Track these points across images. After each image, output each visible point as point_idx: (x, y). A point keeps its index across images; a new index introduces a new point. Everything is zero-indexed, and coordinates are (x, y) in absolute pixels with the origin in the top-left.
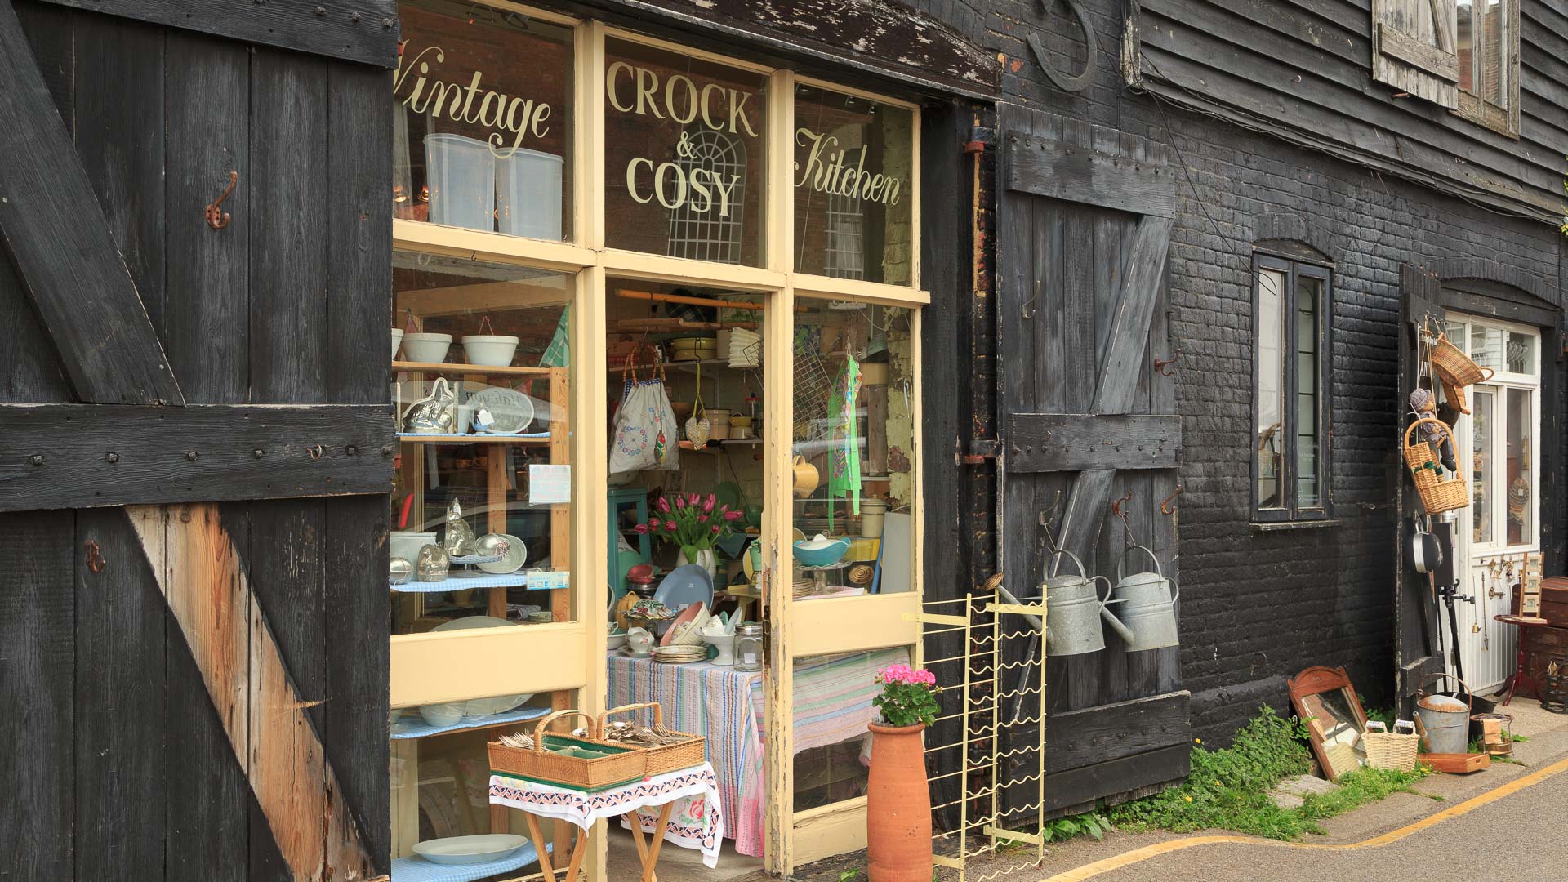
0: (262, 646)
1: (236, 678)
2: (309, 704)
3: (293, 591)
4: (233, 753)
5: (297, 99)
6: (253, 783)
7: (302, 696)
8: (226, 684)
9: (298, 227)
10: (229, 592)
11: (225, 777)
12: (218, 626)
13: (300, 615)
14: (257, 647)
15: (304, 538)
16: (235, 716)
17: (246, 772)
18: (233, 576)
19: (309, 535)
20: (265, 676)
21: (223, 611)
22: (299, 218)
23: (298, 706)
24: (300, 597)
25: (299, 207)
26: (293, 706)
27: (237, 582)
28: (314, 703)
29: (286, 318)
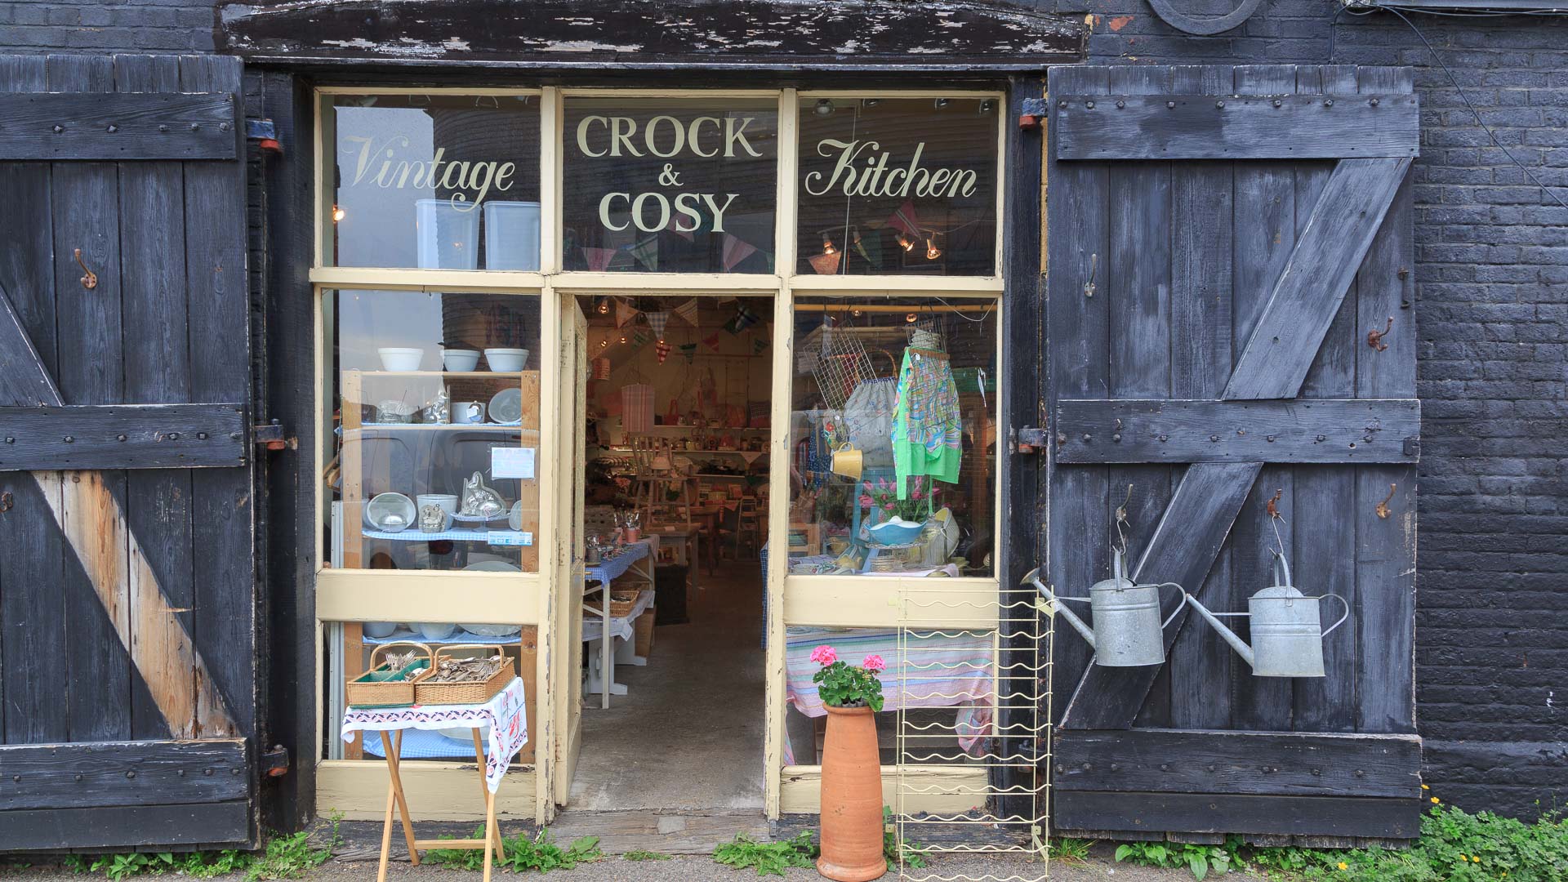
0: (140, 567)
1: (118, 588)
2: (179, 610)
3: (165, 532)
4: (118, 637)
5: (157, 193)
6: (134, 658)
7: (174, 603)
8: (110, 589)
9: (161, 282)
10: (111, 530)
11: (111, 651)
12: (103, 551)
13: (170, 548)
14: (135, 568)
15: (173, 496)
16: (118, 613)
17: (127, 649)
18: (114, 521)
19: (178, 495)
20: (141, 589)
21: (106, 541)
22: (162, 275)
23: (171, 611)
24: (171, 536)
25: (161, 268)
26: (165, 610)
27: (117, 524)
28: (184, 610)
29: (153, 345)
